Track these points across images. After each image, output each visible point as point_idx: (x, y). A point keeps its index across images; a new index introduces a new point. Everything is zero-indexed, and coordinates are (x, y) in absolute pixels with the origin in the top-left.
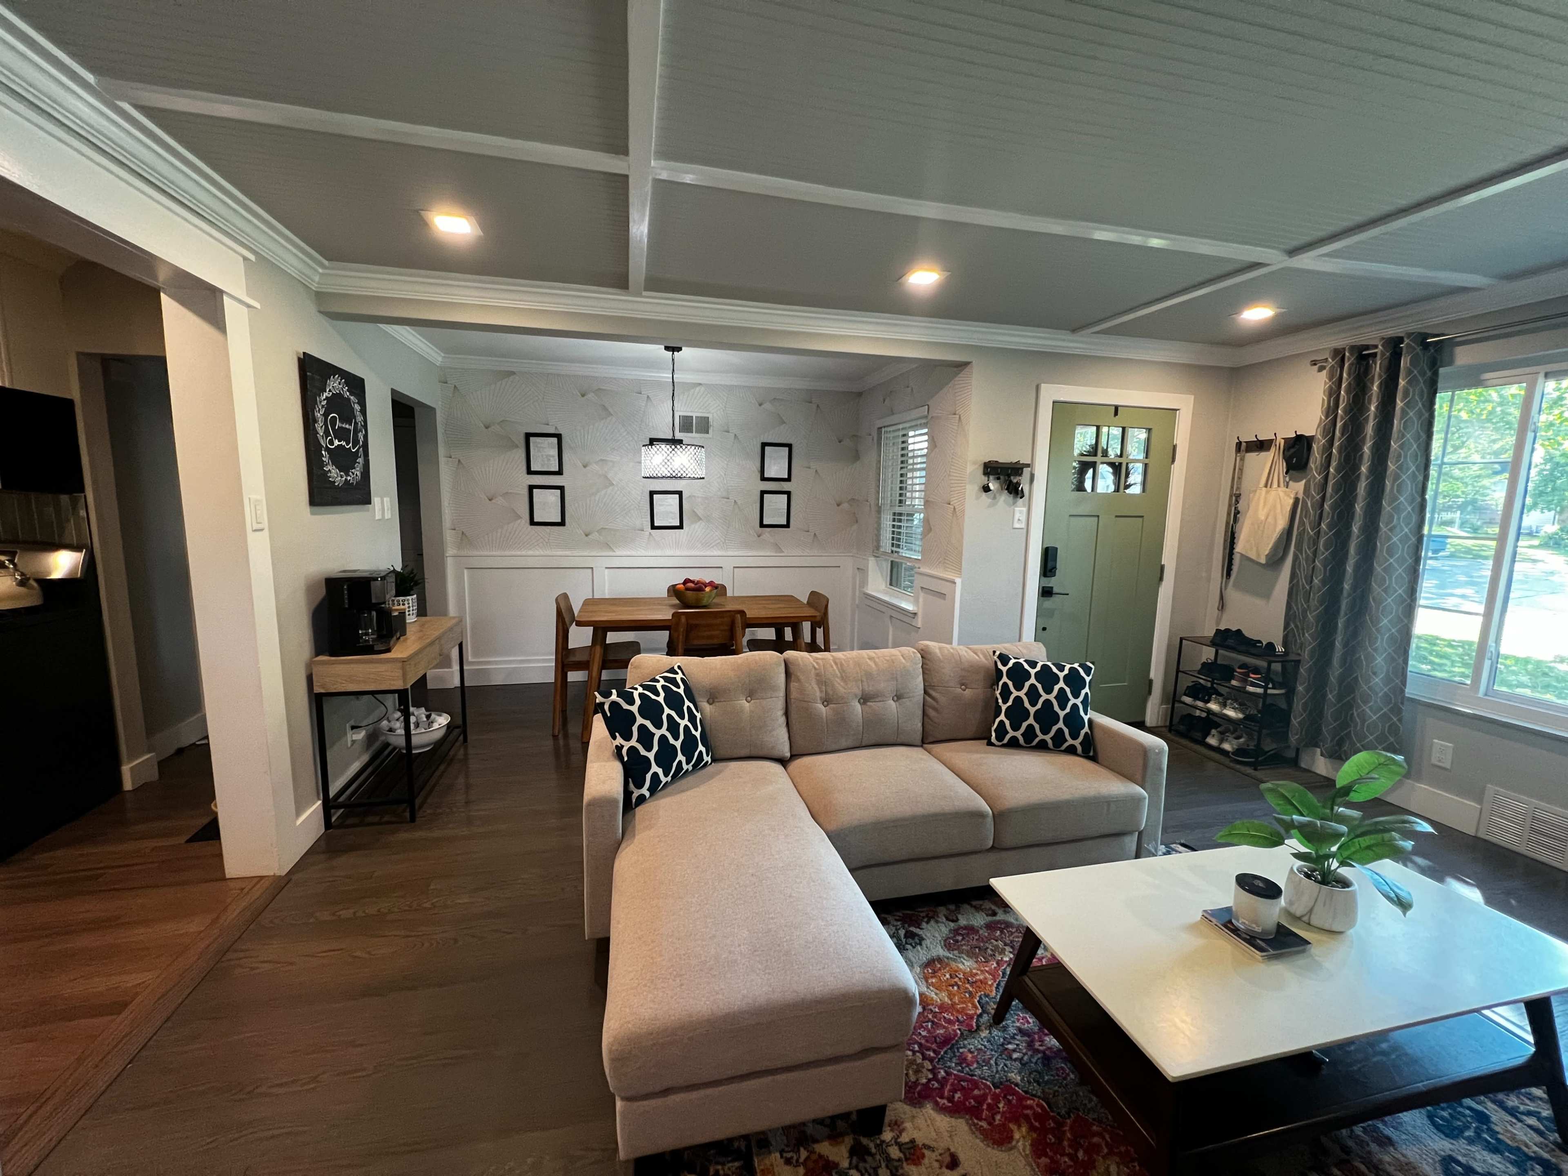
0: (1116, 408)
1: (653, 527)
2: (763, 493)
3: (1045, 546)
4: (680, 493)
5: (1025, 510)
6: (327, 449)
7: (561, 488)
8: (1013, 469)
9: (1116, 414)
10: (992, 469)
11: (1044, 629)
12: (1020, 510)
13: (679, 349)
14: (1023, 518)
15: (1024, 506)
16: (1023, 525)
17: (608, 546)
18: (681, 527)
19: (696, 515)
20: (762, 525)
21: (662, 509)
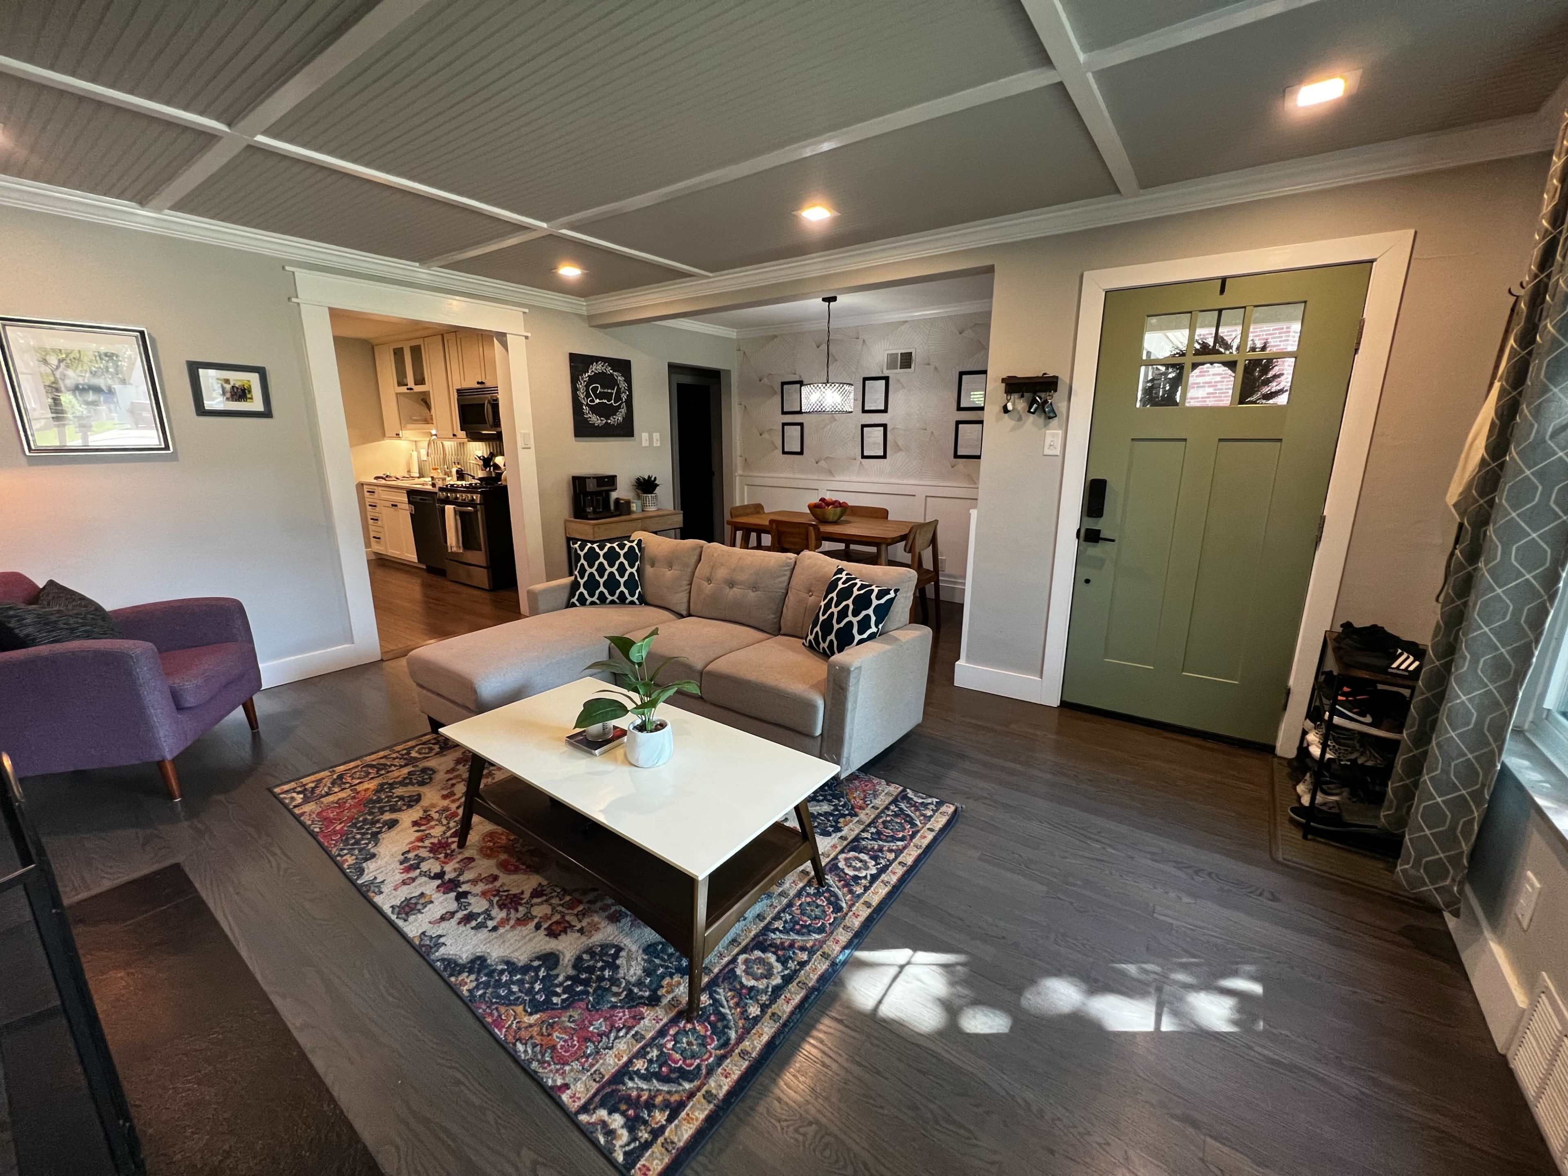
0: (1224, 280)
1: (863, 457)
2: (958, 423)
3: (1090, 478)
4: (885, 426)
5: (1060, 432)
6: (587, 405)
7: (801, 425)
8: (1041, 383)
9: (1222, 291)
10: (1014, 385)
11: (1087, 581)
12: (1053, 435)
13: (834, 299)
14: (1059, 443)
15: (1060, 428)
16: (1058, 452)
17: (830, 473)
18: (884, 457)
19: (898, 446)
20: (956, 456)
21: (872, 440)
